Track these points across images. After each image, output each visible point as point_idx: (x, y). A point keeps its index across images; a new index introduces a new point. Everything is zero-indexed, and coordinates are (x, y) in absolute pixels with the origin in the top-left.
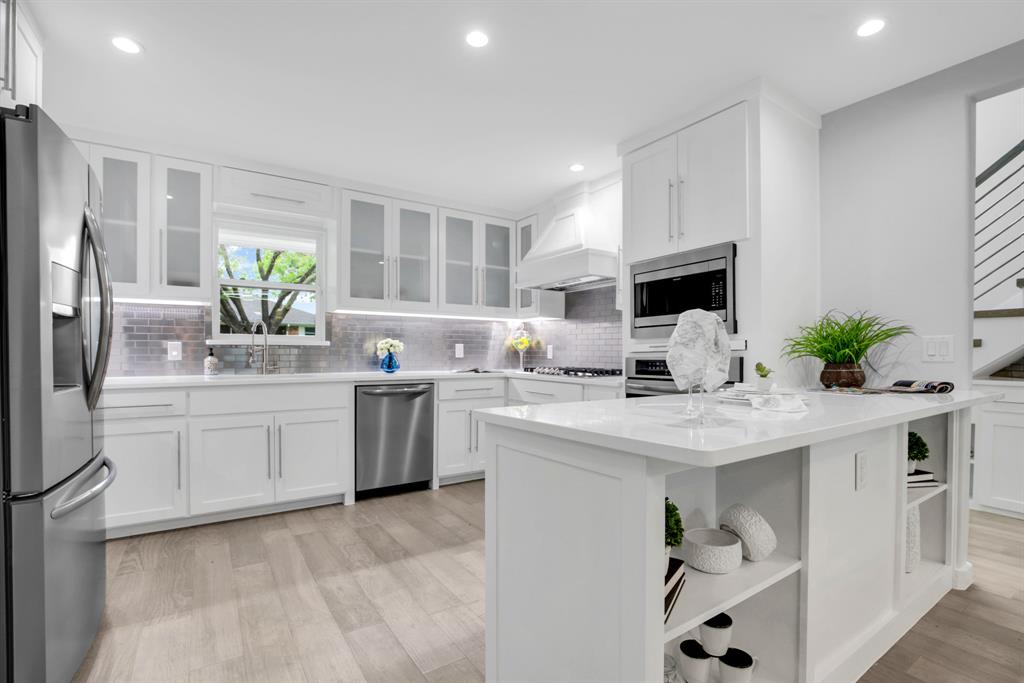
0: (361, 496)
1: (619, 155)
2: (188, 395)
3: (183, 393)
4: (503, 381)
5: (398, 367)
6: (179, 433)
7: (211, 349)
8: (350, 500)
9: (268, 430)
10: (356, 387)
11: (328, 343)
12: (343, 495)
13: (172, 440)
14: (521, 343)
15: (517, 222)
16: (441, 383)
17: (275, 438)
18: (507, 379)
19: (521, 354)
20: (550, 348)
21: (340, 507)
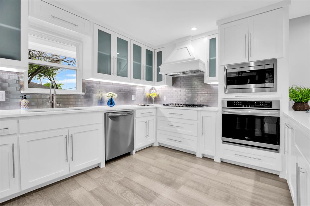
0: (107, 162)
1: (217, 25)
2: (18, 122)
3: (15, 121)
4: (155, 109)
5: (115, 104)
6: (13, 145)
7: (25, 95)
8: (103, 165)
9: (66, 137)
10: (105, 113)
11: (84, 94)
12: (100, 164)
13: (9, 149)
14: (154, 95)
15: (155, 50)
16: (136, 111)
17: (69, 141)
18: (157, 108)
19: (153, 99)
20: (165, 97)
21: (99, 169)
